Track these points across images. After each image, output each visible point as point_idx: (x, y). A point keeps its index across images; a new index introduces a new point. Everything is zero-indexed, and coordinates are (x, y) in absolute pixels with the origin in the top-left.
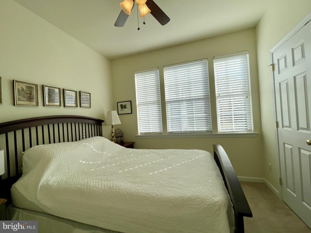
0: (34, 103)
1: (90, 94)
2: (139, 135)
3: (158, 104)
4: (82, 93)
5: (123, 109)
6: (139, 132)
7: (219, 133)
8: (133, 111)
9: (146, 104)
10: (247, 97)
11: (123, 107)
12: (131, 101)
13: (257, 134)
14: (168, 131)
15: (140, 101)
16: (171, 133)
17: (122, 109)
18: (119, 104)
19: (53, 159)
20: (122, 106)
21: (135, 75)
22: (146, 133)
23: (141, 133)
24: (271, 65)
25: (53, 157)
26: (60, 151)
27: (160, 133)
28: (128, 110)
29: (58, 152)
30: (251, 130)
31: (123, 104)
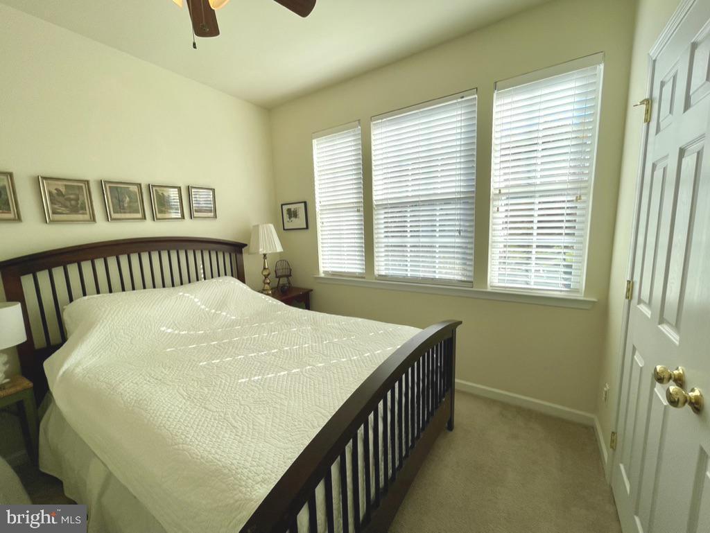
0: (87, 217)
1: (213, 190)
2: (322, 275)
3: (358, 211)
4: (193, 190)
5: (293, 219)
6: (321, 270)
7: (489, 289)
8: (309, 225)
9: (336, 208)
10: (578, 198)
11: (293, 214)
12: (305, 203)
13: (594, 302)
14: (376, 273)
15: (323, 201)
16: (383, 277)
17: (290, 218)
18: (285, 208)
19: (98, 326)
20: (289, 210)
21: (315, 142)
22: (334, 274)
23: (325, 272)
24: (642, 103)
25: (99, 321)
26: (118, 310)
27: (361, 276)
28: (300, 222)
29: (112, 312)
30: (577, 291)
31: (292, 207)
